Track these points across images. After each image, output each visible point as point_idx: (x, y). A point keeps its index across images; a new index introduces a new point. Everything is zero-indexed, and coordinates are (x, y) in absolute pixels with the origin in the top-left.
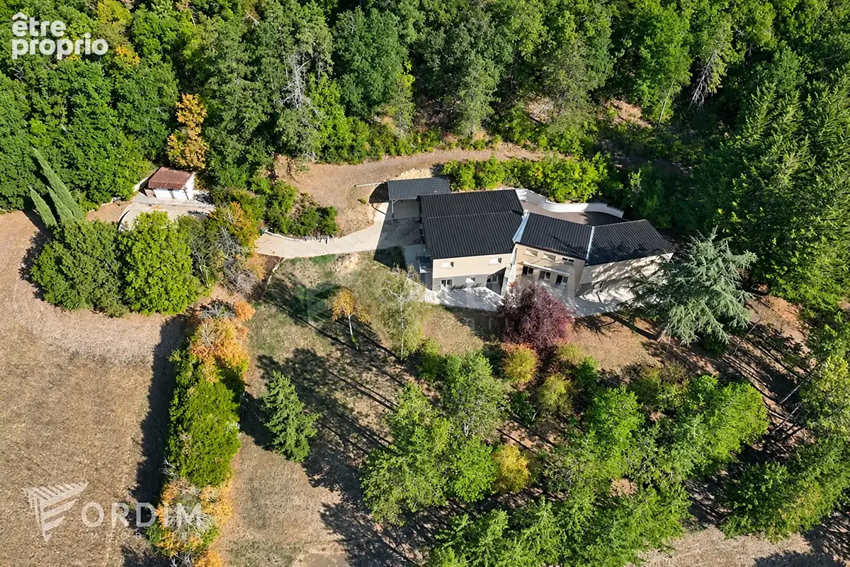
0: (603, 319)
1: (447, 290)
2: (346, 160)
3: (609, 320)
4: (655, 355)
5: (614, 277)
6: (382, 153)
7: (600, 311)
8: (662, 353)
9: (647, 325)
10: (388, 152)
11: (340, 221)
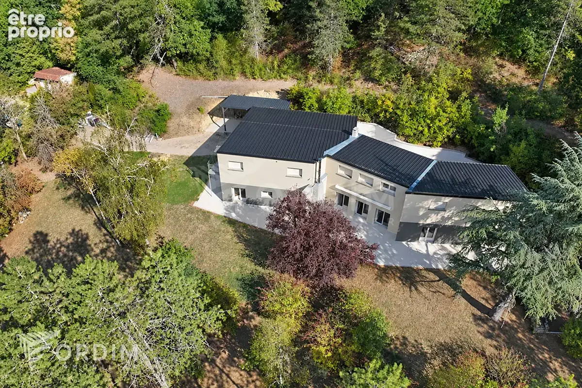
0: (424, 273)
1: (240, 203)
2: (201, 74)
3: (432, 276)
4: (488, 336)
5: (449, 223)
6: (237, 72)
7: (424, 263)
8: (498, 336)
9: (486, 294)
10: (243, 73)
11: (172, 124)
